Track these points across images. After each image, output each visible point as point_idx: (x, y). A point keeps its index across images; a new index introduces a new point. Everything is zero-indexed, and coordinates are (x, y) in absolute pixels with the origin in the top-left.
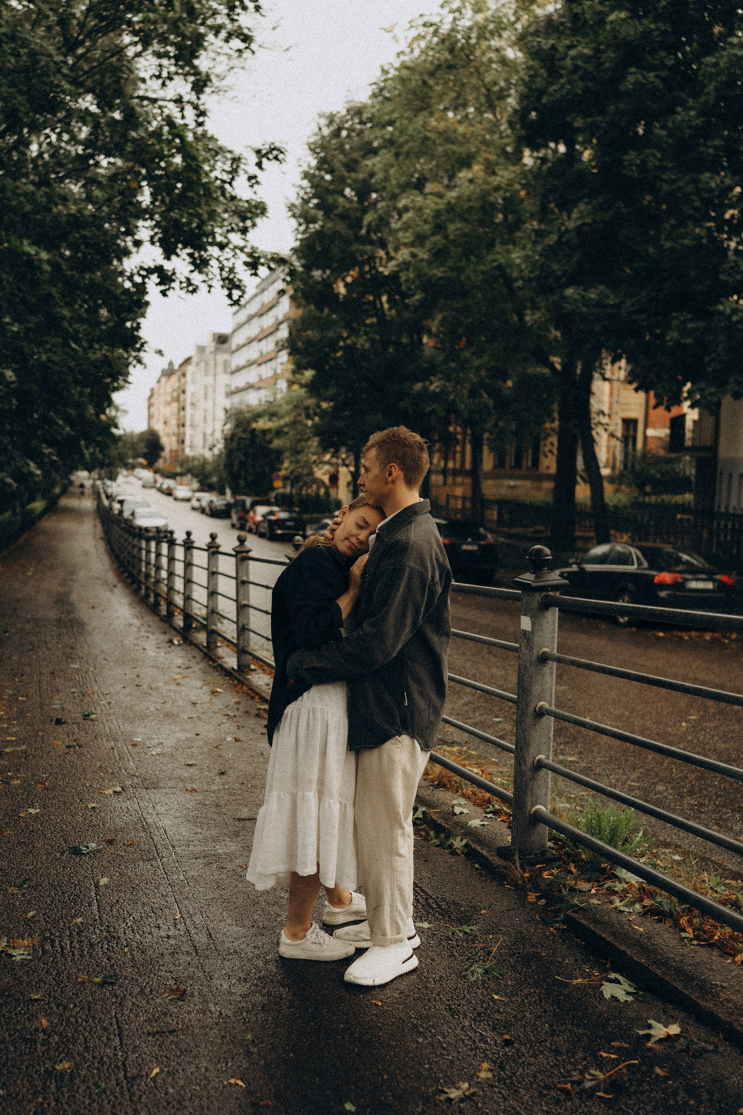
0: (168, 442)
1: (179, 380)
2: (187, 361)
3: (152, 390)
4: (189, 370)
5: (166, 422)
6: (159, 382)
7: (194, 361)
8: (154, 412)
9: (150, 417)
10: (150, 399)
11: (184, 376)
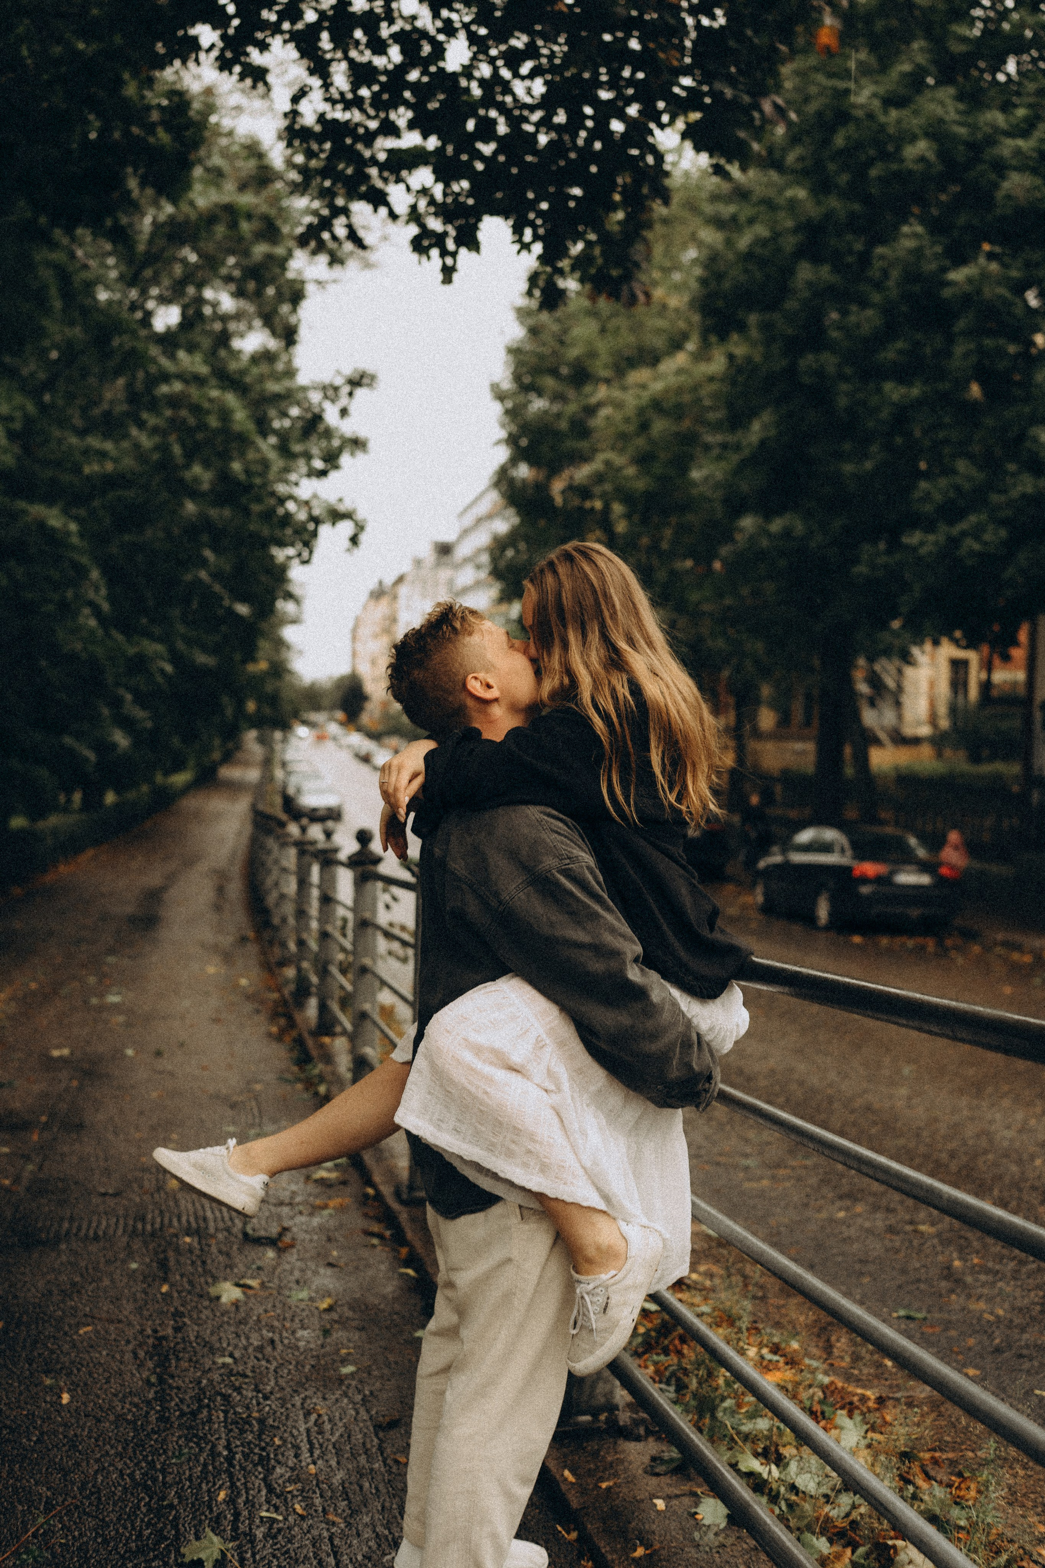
0: (373, 690)
1: (389, 606)
2: (400, 580)
3: (358, 619)
4: (403, 590)
5: (373, 662)
6: (365, 608)
7: (409, 578)
8: (359, 647)
9: (354, 654)
10: (354, 631)
11: (395, 597)
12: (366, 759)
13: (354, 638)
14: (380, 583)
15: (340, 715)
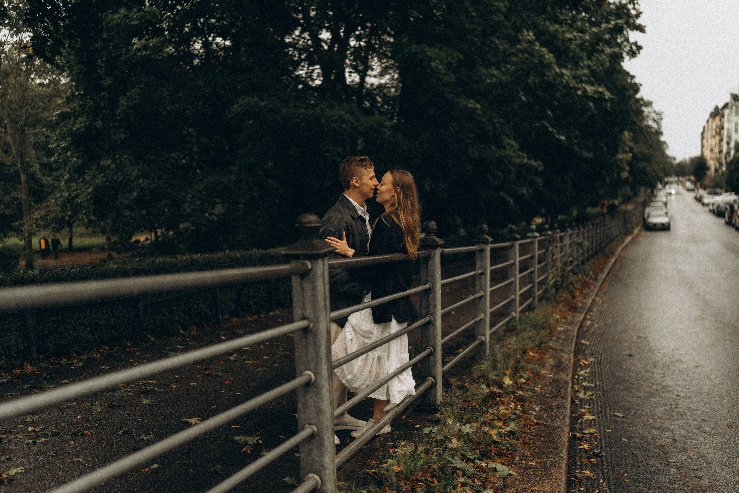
0: (712, 164)
1: (720, 120)
2: (725, 106)
3: (704, 128)
4: (726, 112)
5: (712, 150)
6: (708, 121)
7: (730, 106)
8: (705, 142)
9: (703, 146)
10: (702, 134)
11: (723, 116)
12: (699, 200)
13: (703, 138)
14: (717, 108)
15: (692, 178)
